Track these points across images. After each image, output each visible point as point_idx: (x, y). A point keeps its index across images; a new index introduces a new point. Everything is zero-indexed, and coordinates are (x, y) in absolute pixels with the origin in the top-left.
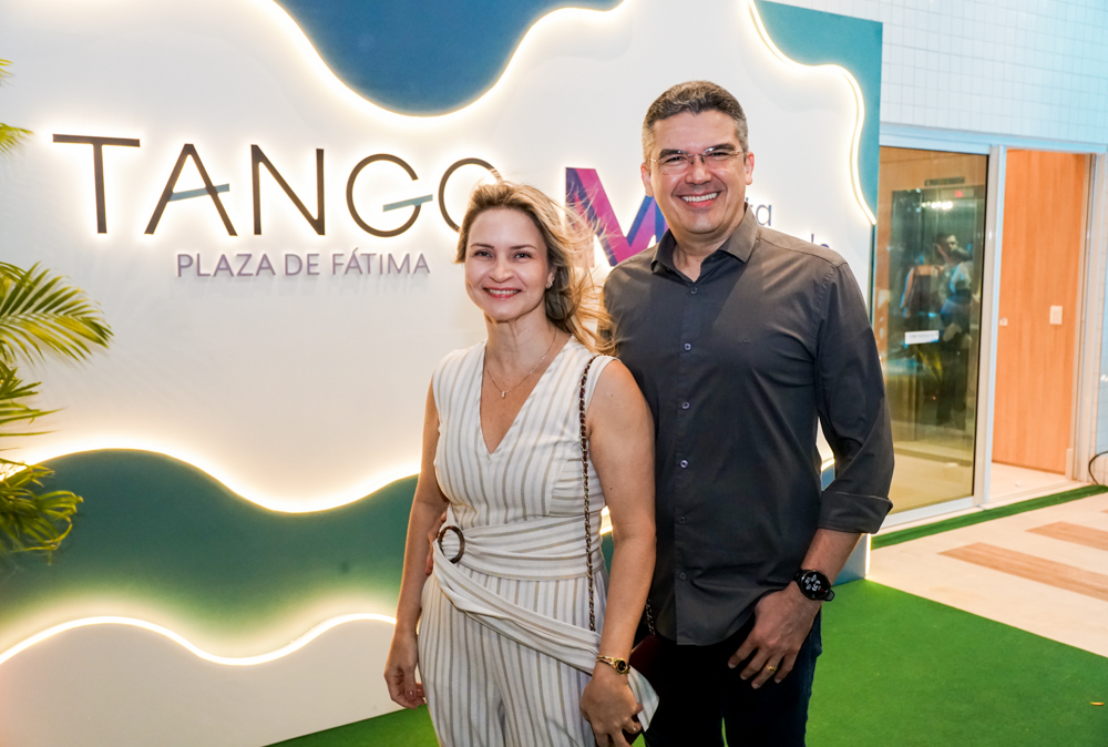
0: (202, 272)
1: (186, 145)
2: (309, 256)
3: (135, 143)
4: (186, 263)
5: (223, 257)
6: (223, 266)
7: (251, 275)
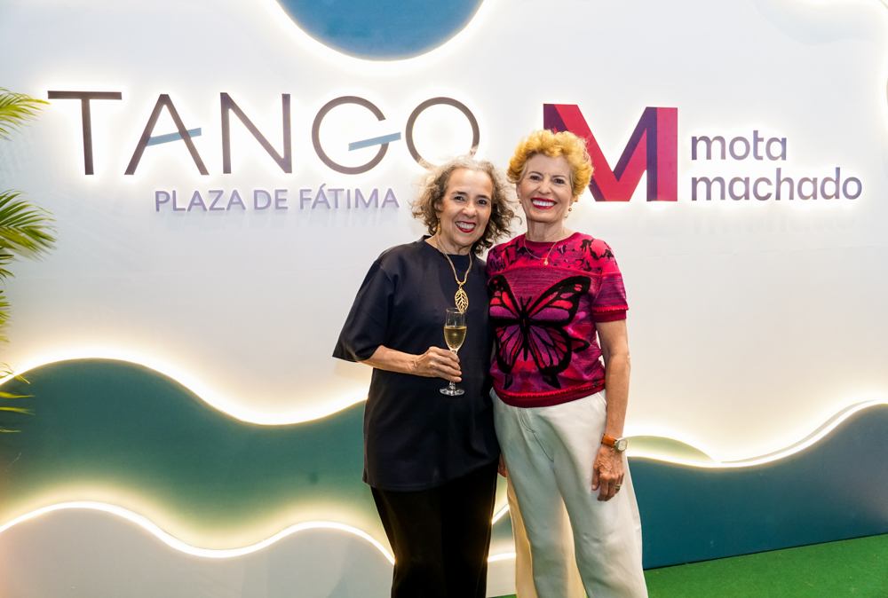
0: (178, 207)
1: (161, 95)
2: (277, 192)
3: (117, 96)
4: (162, 199)
5: (197, 194)
6: (197, 201)
7: (223, 209)
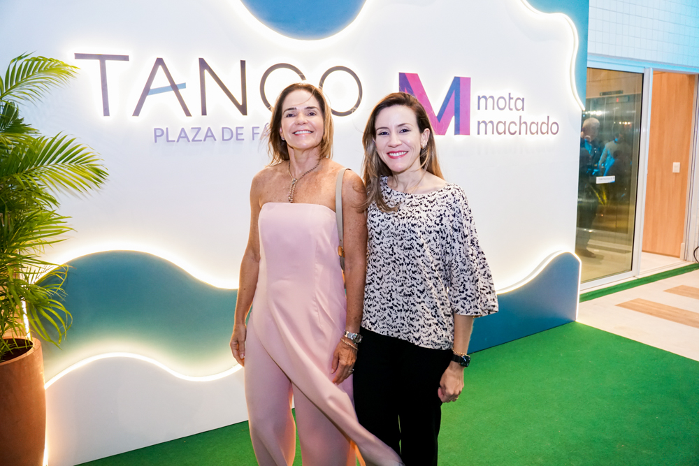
0: (170, 139)
1: (158, 59)
2: (237, 128)
3: (126, 58)
4: (159, 134)
5: (183, 130)
6: (183, 135)
7: (201, 141)
